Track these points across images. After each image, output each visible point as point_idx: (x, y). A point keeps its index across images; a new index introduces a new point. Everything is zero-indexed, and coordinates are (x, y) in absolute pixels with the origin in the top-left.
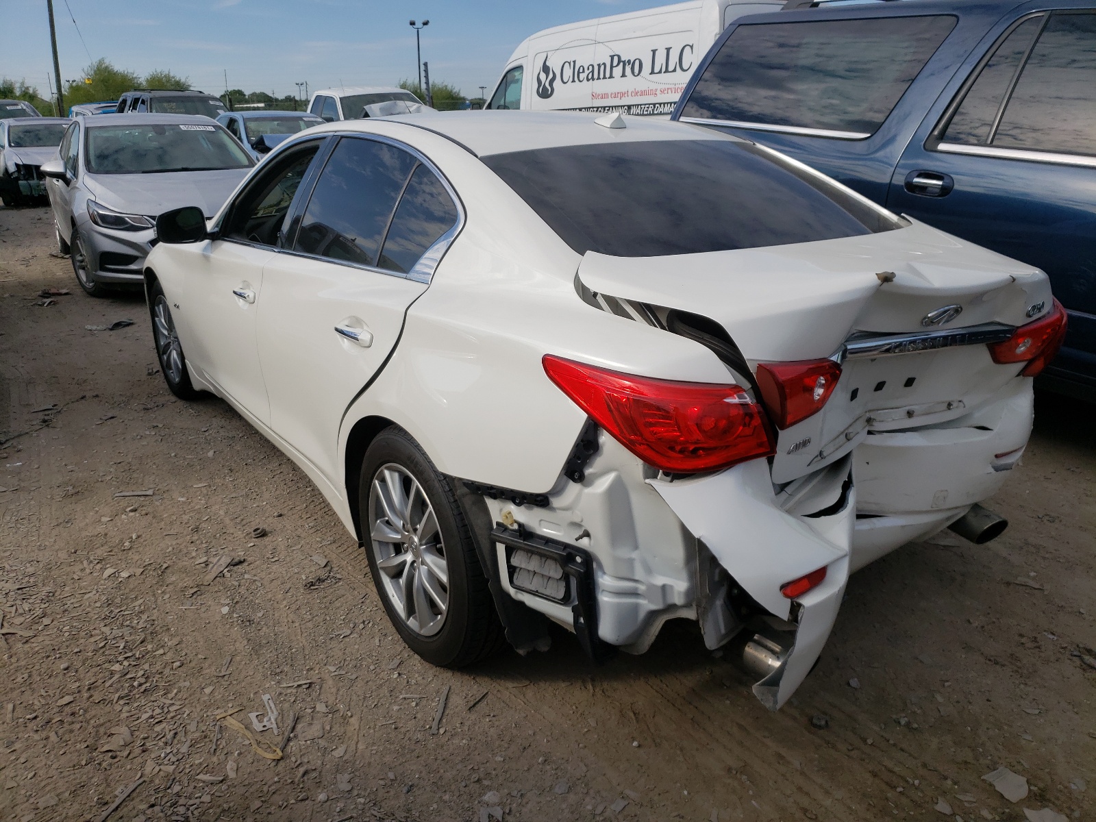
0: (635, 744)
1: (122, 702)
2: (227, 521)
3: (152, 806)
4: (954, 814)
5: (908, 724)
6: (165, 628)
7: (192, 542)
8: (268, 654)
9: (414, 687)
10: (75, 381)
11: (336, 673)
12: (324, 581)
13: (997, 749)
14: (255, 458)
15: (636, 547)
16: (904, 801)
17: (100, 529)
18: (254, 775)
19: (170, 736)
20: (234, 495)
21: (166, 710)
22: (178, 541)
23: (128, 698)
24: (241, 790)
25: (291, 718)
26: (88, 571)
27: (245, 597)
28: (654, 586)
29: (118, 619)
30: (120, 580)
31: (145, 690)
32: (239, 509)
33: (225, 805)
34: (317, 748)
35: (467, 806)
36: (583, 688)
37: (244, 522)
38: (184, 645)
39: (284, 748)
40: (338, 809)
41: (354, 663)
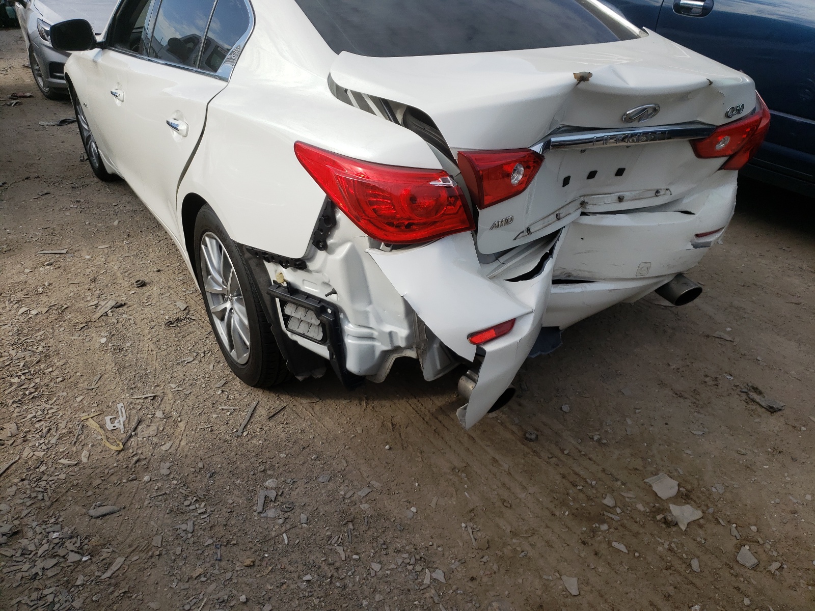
0: (387, 447)
1: (15, 405)
2: (119, 274)
3: (23, 480)
4: (616, 506)
5: (599, 441)
6: (56, 353)
7: (89, 290)
8: (129, 374)
9: (231, 401)
10: (25, 164)
11: (175, 390)
12: (181, 321)
13: (663, 460)
14: (149, 227)
15: (370, 303)
16: (581, 496)
17: (22, 278)
18: (101, 461)
19: (45, 431)
20: (127, 255)
21: (46, 412)
22: (79, 288)
23: (20, 403)
24: (89, 471)
25: (136, 420)
26: (8, 309)
27: (120, 331)
28: (384, 332)
29: (23, 345)
30: (30, 316)
31: (33, 398)
32: (130, 265)
33: (75, 482)
34: (150, 443)
35: (251, 489)
36: (358, 404)
37: (131, 275)
38: (68, 366)
39: (126, 443)
40: (156, 488)
41: (191, 382)
